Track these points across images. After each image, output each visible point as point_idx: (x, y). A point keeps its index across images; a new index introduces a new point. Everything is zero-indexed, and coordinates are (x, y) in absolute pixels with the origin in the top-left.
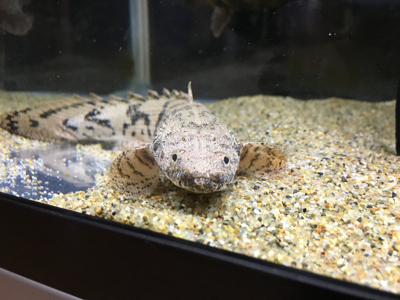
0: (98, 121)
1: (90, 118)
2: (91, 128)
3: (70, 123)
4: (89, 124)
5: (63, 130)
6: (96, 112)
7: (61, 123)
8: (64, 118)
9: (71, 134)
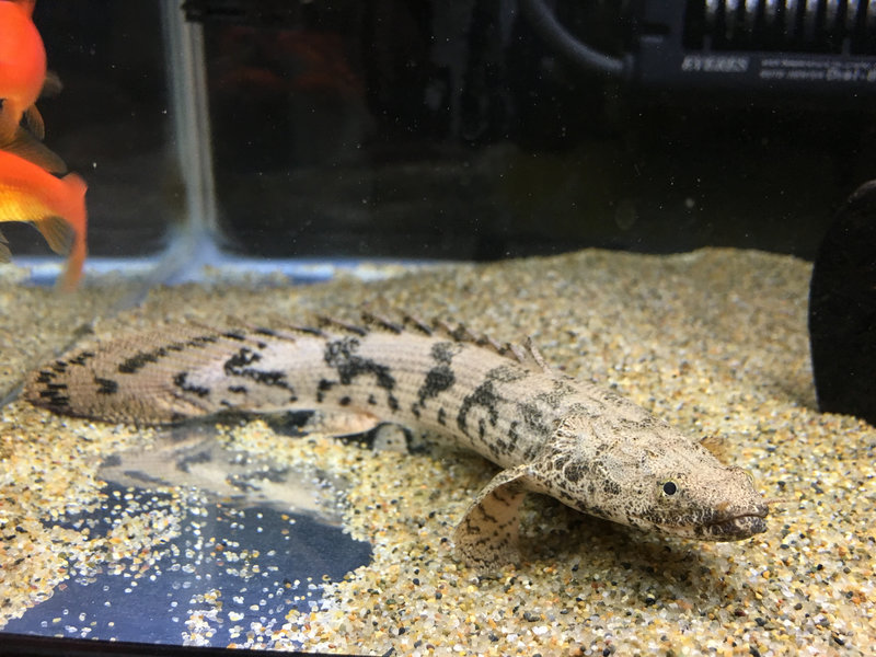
0: (256, 376)
1: (237, 368)
2: (240, 390)
3: (192, 380)
4: (235, 382)
5: (177, 397)
6: (248, 356)
7: (169, 382)
8: (177, 371)
9: (194, 404)
